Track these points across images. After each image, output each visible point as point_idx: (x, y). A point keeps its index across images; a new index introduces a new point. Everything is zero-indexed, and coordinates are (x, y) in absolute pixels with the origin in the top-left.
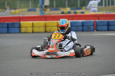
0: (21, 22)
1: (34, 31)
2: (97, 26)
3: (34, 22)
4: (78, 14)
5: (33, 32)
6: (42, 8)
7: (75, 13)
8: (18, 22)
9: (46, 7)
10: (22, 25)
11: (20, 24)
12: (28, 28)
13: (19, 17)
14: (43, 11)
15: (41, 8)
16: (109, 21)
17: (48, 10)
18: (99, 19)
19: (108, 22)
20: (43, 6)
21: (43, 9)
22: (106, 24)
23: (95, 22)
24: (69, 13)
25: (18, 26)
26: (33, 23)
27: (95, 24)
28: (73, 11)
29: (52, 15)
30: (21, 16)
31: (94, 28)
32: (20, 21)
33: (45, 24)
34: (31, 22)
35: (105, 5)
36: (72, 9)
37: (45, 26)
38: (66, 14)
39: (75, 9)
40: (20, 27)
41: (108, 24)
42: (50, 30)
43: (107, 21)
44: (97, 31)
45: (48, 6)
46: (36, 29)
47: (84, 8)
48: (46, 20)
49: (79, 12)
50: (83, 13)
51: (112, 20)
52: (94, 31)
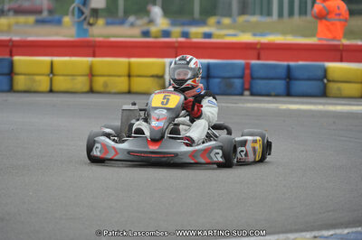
0: (16, 58)
1: (56, 88)
2: (252, 78)
3: (56, 59)
4: (195, 40)
5: (51, 91)
6: (83, 17)
7: (185, 35)
8: (7, 57)
9: (95, 12)
10: (18, 68)
11: (11, 64)
12: (38, 78)
13: (10, 41)
14: (85, 26)
15: (79, 17)
16: (292, 63)
17: (101, 22)
18: (259, 59)
19: (289, 68)
20: (87, 12)
21: (85, 19)
22: (283, 73)
23: (248, 66)
24: (166, 34)
25: (6, 70)
26: (52, 63)
27: (247, 72)
28: (177, 30)
29: (113, 39)
30: (16, 38)
31: (243, 84)
32: (11, 55)
33: (91, 68)
34: (48, 59)
35: (281, 15)
36: (174, 24)
37: (91, 74)
38: (156, 37)
39: (183, 24)
40: (11, 72)
41: (289, 75)
42: (106, 85)
43: (285, 63)
44: (252, 94)
45: (102, 10)
46: (60, 83)
47: (212, 20)
48: (94, 56)
49: (196, 32)
50: (208, 35)
51: (301, 63)
52: (242, 94)
